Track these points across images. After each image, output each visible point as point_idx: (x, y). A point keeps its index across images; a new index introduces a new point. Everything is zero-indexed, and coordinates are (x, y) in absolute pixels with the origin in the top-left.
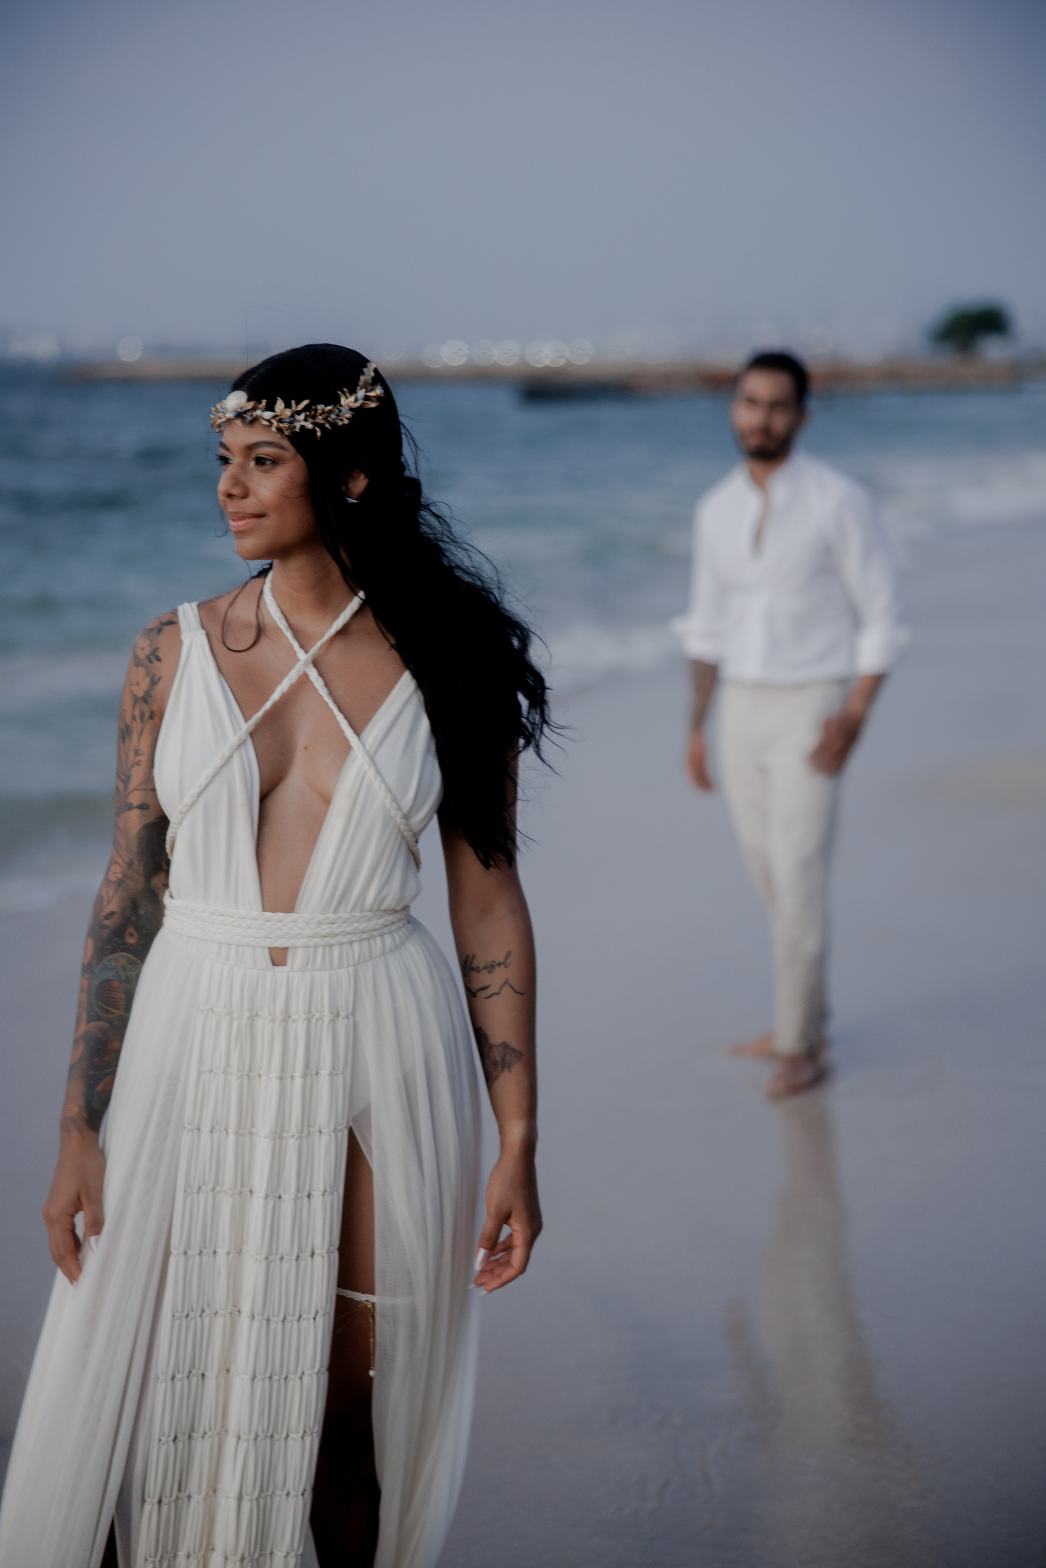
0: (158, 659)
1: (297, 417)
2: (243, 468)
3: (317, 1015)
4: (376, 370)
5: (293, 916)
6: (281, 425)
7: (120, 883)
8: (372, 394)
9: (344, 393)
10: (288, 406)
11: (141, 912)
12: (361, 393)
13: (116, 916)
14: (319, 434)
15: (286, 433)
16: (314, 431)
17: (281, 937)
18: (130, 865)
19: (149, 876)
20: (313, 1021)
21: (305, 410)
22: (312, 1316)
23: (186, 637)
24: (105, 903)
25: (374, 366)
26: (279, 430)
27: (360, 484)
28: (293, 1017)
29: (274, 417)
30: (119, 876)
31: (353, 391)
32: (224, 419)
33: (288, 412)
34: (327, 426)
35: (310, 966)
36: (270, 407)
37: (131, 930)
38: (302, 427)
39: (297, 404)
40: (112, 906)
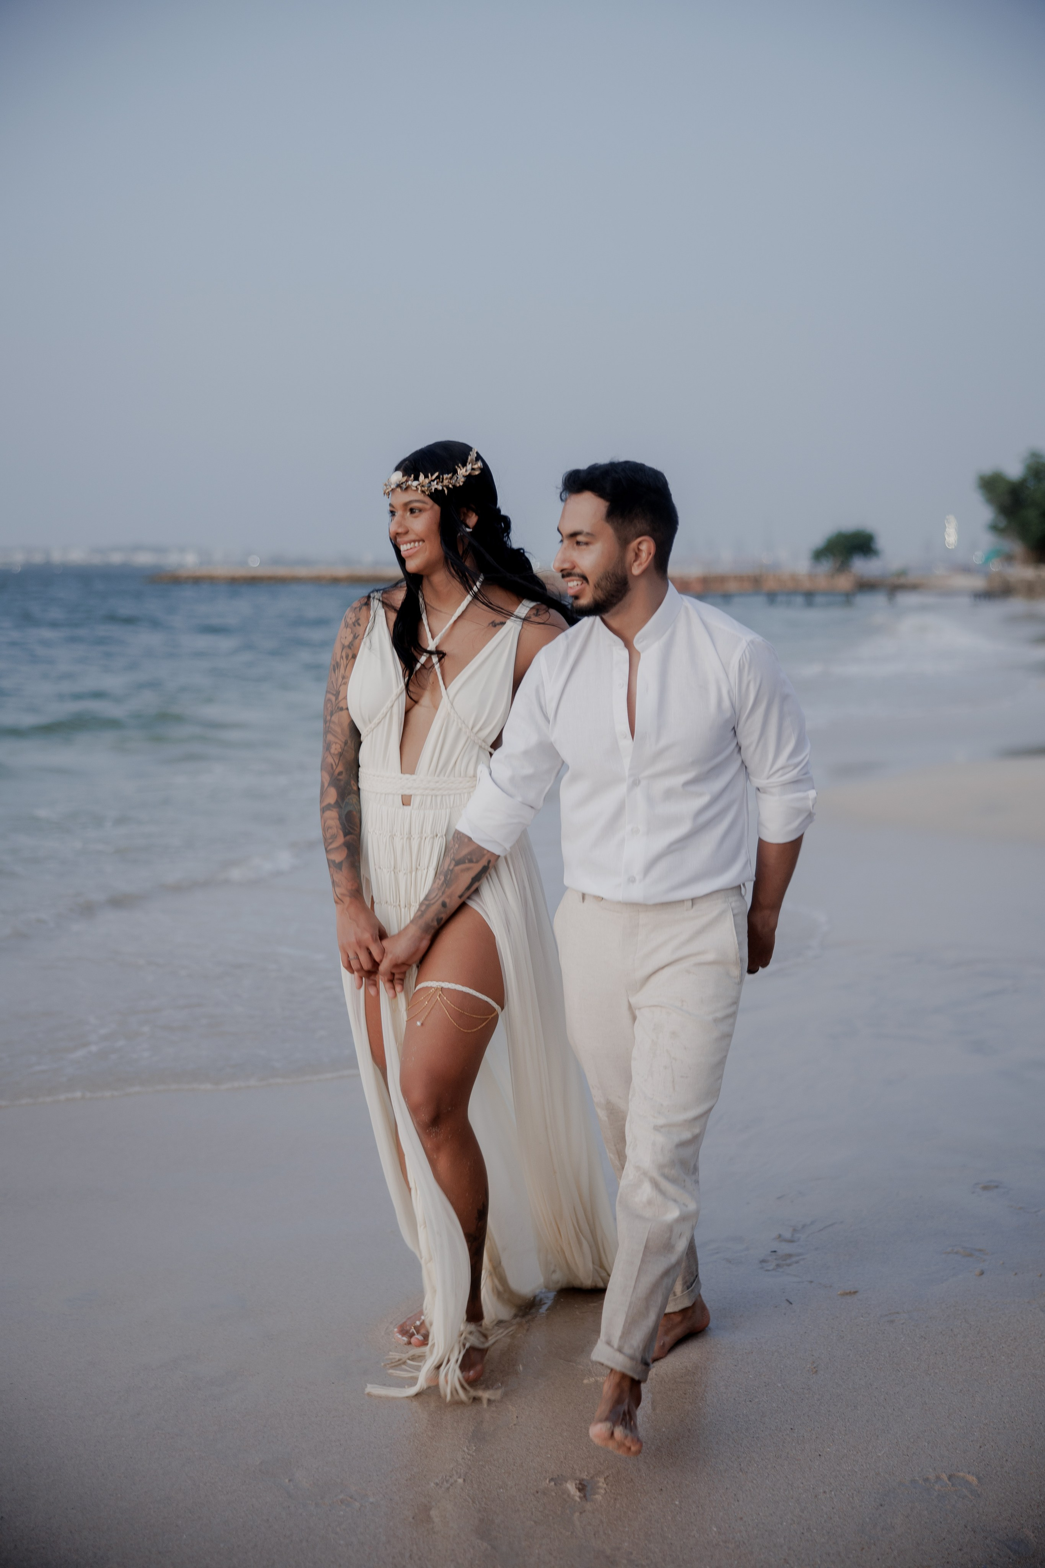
0: (359, 625)
1: (432, 483)
2: (403, 517)
3: (425, 835)
4: (477, 453)
5: (414, 777)
6: (423, 489)
7: (340, 756)
8: (476, 466)
9: (459, 467)
10: (426, 477)
12: (469, 467)
13: (342, 773)
14: (446, 492)
15: (427, 493)
16: (443, 490)
17: (409, 788)
18: (346, 743)
21: (438, 477)
24: (334, 767)
25: (476, 451)
26: (423, 492)
27: (473, 520)
28: (413, 836)
29: (419, 484)
30: (340, 750)
31: (464, 465)
32: (390, 489)
33: (427, 481)
34: (450, 486)
35: (423, 806)
36: (416, 478)
37: (353, 782)
38: (436, 489)
39: (432, 475)
40: (340, 768)
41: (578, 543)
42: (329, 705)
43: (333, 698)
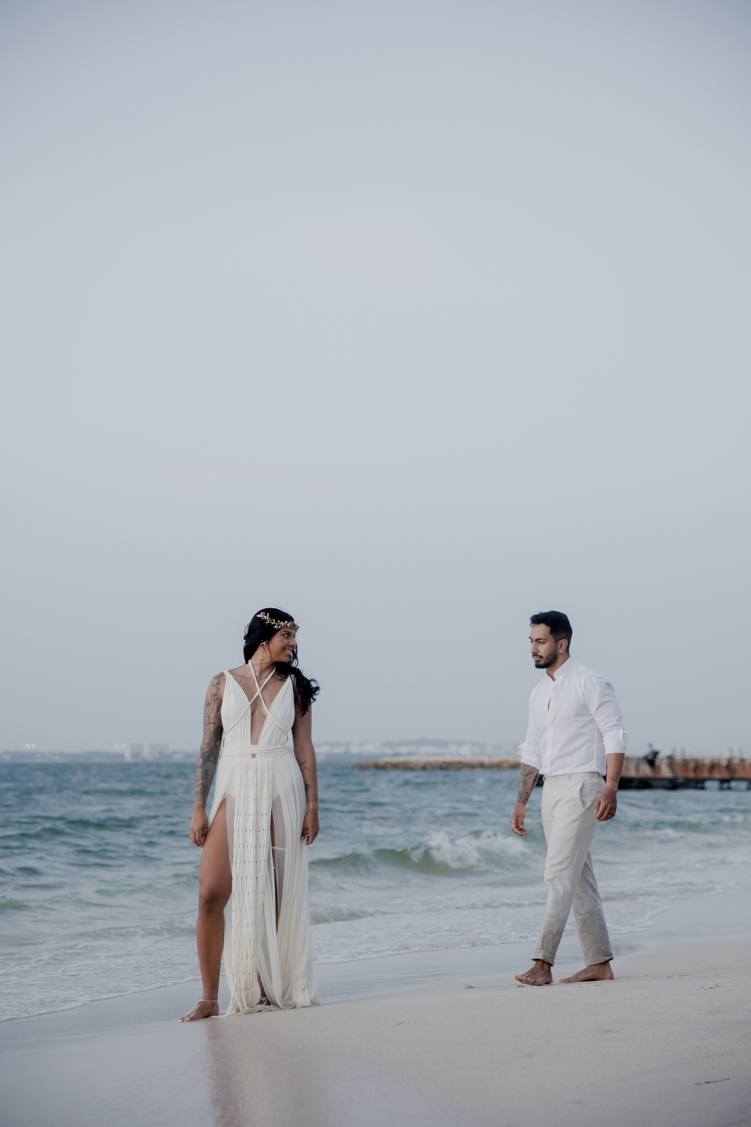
0: (220, 684)
3: (264, 769)
5: (257, 746)
7: (208, 744)
11: (213, 752)
13: (207, 753)
17: (255, 751)
18: (211, 739)
19: (216, 742)
20: (263, 770)
22: (263, 846)
23: (227, 677)
24: (204, 749)
28: (258, 770)
30: (208, 742)
35: (262, 758)
37: (211, 756)
40: (206, 750)
41: (540, 642)
42: (205, 722)
43: (207, 719)
